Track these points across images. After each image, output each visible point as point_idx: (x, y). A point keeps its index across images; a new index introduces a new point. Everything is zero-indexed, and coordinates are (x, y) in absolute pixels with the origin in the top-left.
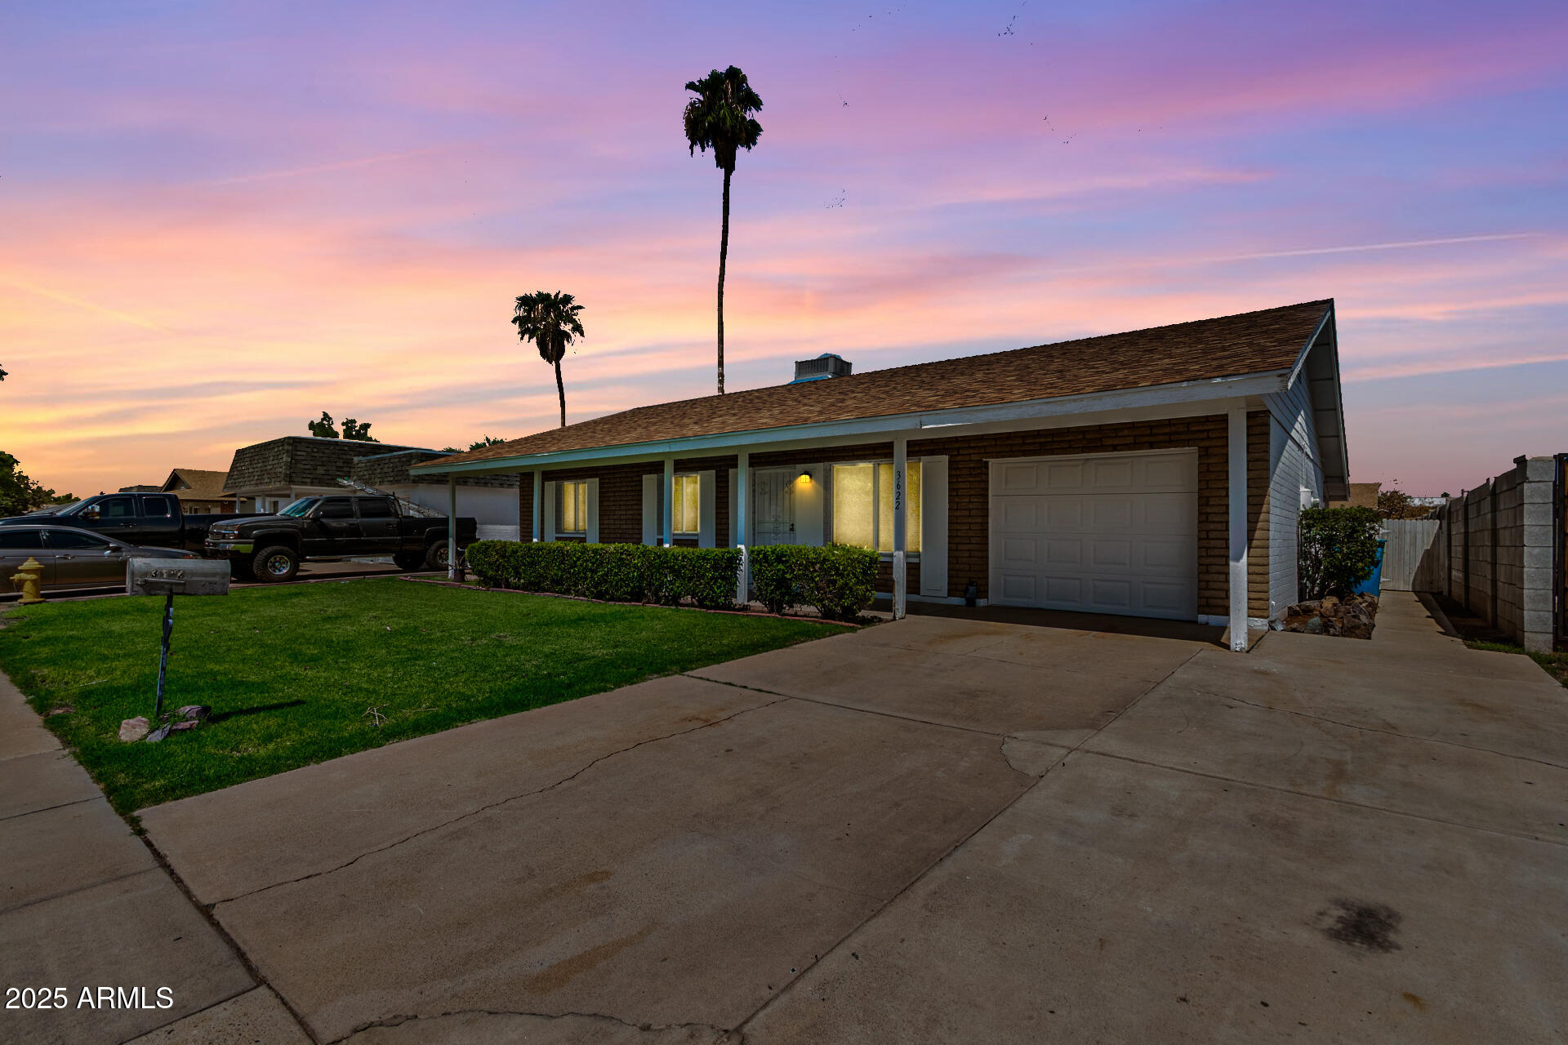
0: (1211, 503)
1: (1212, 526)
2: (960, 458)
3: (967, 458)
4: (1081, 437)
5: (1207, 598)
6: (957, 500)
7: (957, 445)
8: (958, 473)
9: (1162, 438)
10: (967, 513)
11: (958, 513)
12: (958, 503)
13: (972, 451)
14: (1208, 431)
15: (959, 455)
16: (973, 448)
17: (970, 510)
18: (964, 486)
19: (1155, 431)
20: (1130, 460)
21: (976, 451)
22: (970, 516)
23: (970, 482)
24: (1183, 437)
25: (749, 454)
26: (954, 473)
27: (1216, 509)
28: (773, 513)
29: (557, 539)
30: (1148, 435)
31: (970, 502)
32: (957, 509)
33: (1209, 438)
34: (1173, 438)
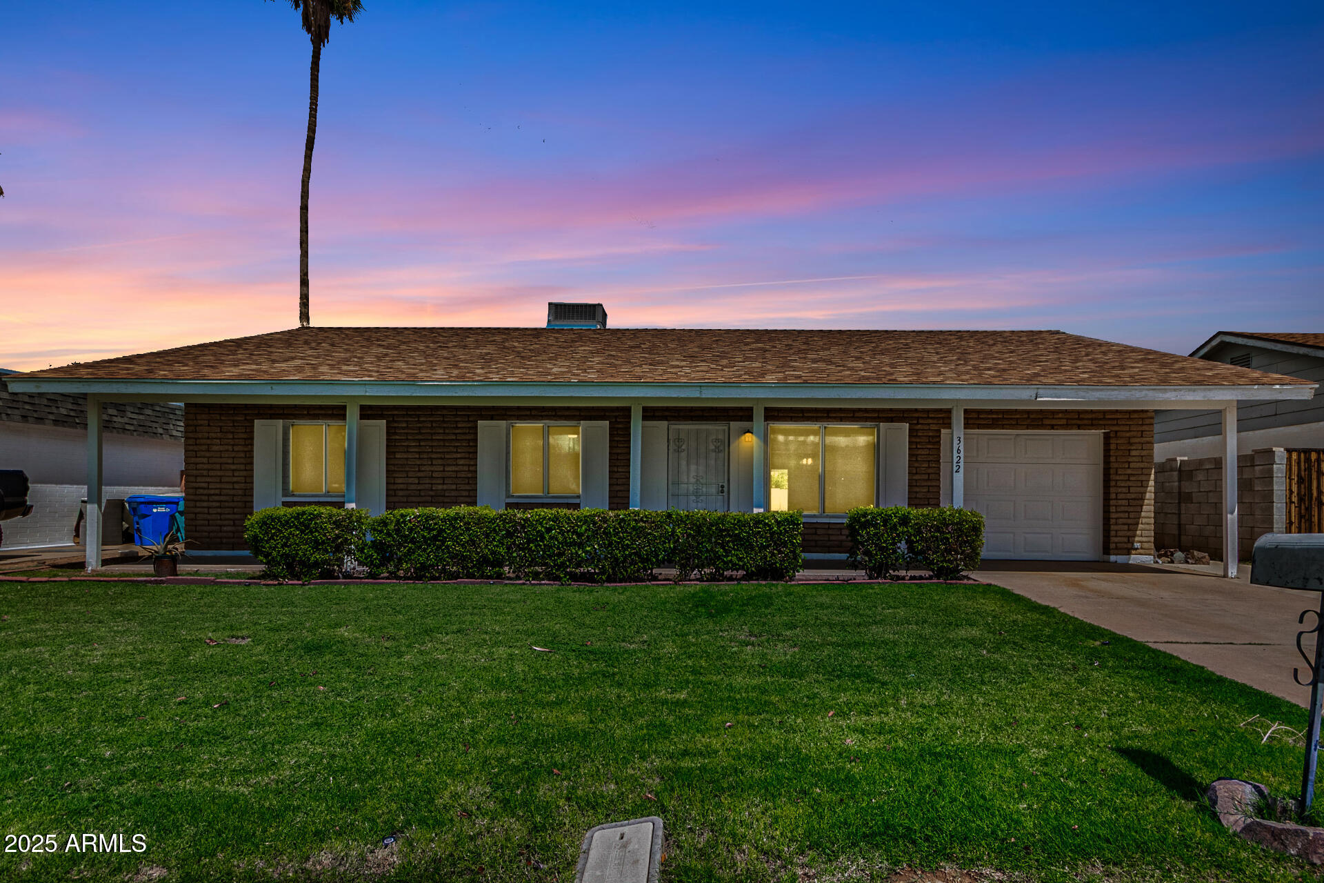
0: (1120, 473)
1: (1120, 490)
2: (919, 427)
3: (926, 427)
4: (1026, 416)
5: (1116, 543)
6: (916, 465)
7: (916, 415)
8: (918, 440)
9: (1086, 422)
10: (926, 477)
11: (917, 477)
12: (916, 468)
13: (931, 421)
14: (1117, 419)
15: (918, 424)
16: (932, 418)
17: (929, 474)
18: (923, 453)
19: (1081, 416)
20: (1051, 437)
21: (935, 422)
22: (929, 479)
23: (929, 449)
24: (1101, 422)
25: (643, 407)
26: (914, 440)
27: (1122, 477)
28: (693, 474)
29: (285, 504)
30: (1076, 419)
31: (929, 467)
32: (916, 473)
33: (1117, 424)
34: (1094, 422)
